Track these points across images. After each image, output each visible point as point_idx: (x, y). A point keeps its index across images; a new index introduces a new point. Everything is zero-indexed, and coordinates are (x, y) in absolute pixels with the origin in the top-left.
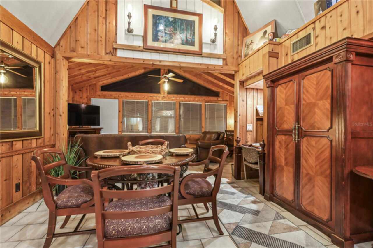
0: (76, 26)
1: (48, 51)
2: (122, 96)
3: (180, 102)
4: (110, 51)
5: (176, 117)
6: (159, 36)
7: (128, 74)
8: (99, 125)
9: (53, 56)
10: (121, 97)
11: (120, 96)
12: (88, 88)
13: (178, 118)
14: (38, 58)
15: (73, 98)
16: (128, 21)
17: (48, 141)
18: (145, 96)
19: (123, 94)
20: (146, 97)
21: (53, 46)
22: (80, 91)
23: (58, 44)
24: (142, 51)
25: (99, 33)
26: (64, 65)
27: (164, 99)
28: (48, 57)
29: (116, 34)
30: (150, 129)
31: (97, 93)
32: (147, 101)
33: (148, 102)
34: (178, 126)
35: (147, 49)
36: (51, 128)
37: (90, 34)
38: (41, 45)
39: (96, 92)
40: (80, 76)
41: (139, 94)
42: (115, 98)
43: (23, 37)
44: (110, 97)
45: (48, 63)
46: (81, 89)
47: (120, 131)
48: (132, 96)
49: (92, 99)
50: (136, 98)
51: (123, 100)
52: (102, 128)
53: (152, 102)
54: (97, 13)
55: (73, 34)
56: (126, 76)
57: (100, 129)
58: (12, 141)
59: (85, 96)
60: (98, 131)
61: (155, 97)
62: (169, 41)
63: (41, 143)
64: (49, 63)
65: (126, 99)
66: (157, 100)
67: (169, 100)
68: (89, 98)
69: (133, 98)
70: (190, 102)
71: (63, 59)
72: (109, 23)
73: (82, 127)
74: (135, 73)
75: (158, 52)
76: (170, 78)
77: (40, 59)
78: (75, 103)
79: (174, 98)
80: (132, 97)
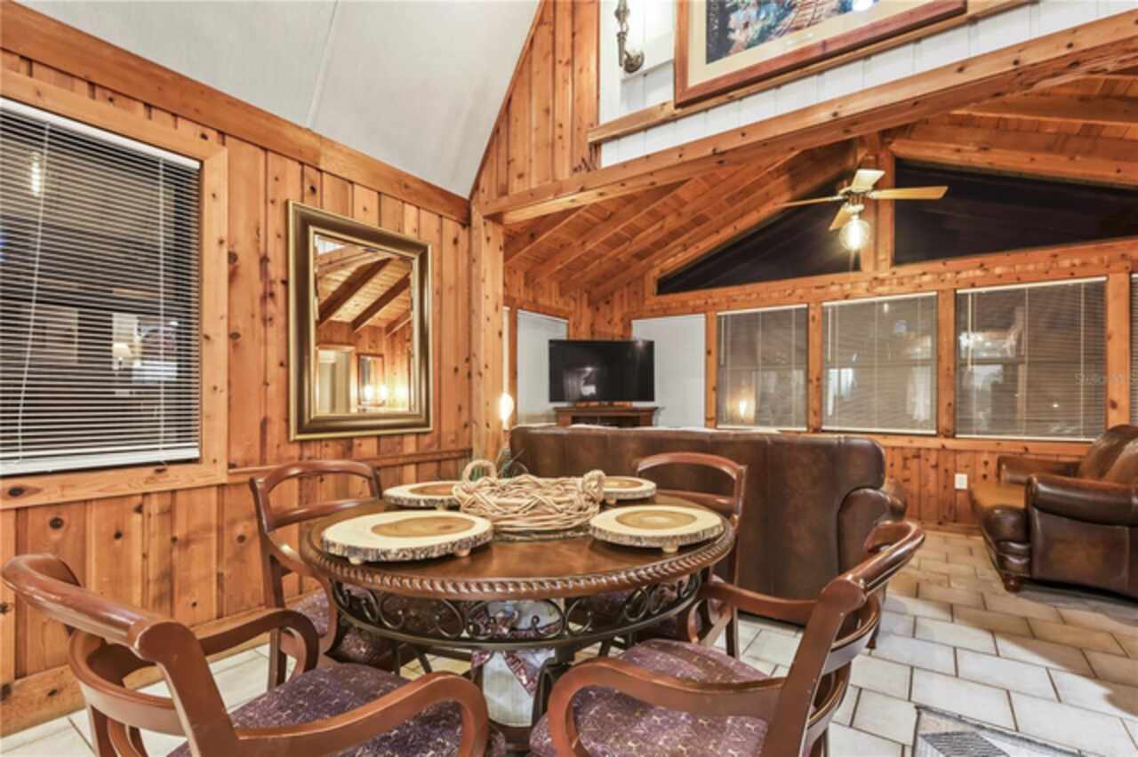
0: (508, 121)
1: (451, 213)
2: (716, 300)
3: (959, 292)
4: (583, 160)
5: (939, 359)
6: (733, 31)
7: (735, 224)
8: (651, 398)
9: (466, 223)
10: (714, 304)
11: (710, 301)
12: (626, 290)
13: (947, 362)
14: (423, 236)
15: (592, 325)
16: (619, 30)
17: (453, 442)
18: (793, 291)
19: (718, 294)
20: (799, 292)
21: (466, 197)
22: (608, 303)
23: (476, 187)
24: (674, 119)
25: (557, 117)
26: (488, 239)
27: (880, 289)
28: (451, 227)
29: (598, 97)
30: (815, 413)
31: (647, 303)
32: (805, 306)
33: (807, 310)
34: (947, 398)
35: (692, 102)
36: (460, 408)
37: (537, 129)
38: (429, 201)
39: (644, 299)
40: (597, 262)
41: (773, 285)
42: (695, 311)
43: (379, 193)
44: (684, 310)
45: (451, 241)
46: (610, 298)
47: (709, 416)
48: (750, 295)
49: (634, 322)
50: (763, 300)
51: (719, 314)
52: (656, 408)
53: (823, 308)
54: (551, 57)
55: (503, 150)
56: (728, 233)
57: (652, 411)
58: (352, 438)
59: (617, 316)
60: (647, 417)
61: (835, 288)
62: (778, 29)
63: (430, 445)
64: (456, 241)
65: (728, 309)
66: (847, 297)
67: (903, 289)
68: (626, 320)
69: (750, 302)
70: (1019, 281)
71: (485, 224)
72: (581, 70)
73: (611, 405)
74: (759, 212)
75: (732, 100)
76: (875, 195)
77: (428, 236)
78: (597, 338)
79: (926, 278)
80: (748, 298)
